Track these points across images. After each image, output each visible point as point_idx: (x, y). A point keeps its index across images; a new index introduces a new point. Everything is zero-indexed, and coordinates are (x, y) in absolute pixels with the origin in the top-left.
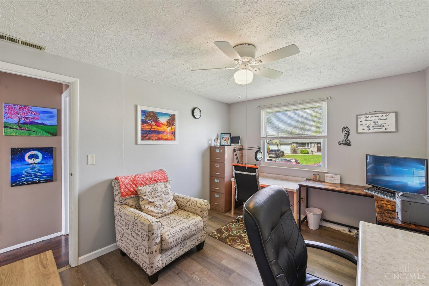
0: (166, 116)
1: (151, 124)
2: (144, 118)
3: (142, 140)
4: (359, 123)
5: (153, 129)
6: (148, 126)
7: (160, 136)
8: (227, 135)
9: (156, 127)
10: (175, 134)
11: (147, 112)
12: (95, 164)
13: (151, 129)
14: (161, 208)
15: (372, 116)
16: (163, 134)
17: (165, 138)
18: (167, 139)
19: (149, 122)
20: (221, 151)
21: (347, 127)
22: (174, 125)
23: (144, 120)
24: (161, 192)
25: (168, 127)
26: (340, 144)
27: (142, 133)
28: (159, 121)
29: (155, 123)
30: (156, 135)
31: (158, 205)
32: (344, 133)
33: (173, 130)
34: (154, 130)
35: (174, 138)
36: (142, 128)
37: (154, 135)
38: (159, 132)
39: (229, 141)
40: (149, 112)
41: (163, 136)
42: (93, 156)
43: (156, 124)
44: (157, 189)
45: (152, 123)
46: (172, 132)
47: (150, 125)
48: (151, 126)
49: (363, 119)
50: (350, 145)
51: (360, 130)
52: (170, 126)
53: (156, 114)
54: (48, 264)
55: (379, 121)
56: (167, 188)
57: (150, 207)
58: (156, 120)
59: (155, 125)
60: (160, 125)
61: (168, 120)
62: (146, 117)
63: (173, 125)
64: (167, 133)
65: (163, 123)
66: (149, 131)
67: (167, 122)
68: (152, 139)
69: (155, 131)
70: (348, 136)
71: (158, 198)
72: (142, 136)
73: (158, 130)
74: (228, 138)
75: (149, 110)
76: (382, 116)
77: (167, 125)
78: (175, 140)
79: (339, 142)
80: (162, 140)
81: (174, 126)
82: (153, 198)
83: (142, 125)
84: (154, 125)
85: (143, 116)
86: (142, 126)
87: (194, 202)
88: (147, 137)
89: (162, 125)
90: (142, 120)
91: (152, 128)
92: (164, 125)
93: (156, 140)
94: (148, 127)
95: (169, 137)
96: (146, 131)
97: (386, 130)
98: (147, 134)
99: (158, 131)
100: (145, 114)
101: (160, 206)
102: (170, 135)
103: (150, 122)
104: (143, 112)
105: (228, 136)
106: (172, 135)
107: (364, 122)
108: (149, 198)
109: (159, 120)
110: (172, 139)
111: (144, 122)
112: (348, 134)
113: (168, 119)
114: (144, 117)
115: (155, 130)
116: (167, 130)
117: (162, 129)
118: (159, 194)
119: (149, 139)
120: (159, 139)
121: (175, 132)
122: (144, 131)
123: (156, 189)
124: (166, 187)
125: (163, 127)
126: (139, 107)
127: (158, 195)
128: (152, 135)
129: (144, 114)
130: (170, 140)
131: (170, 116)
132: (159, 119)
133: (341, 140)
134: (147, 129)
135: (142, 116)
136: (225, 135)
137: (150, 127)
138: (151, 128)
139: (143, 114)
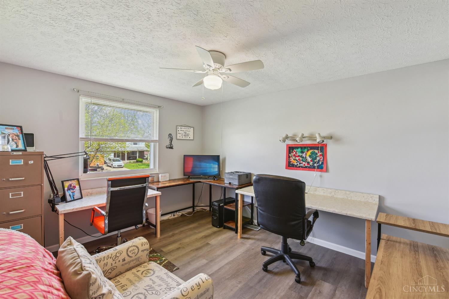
4: (178, 132)
8: (13, 129)
15: (184, 127)
20: (31, 162)
21: (171, 134)
26: (167, 148)
32: (169, 139)
39: (20, 141)
49: (179, 129)
50: (173, 149)
51: (178, 138)
54: (376, 292)
55: (187, 132)
70: (171, 141)
74: (18, 136)
76: (188, 129)
79: (167, 146)
87: (130, 249)
97: (190, 139)
105: (16, 131)
107: (180, 132)
112: (171, 140)
133: (168, 144)
136: (6, 128)
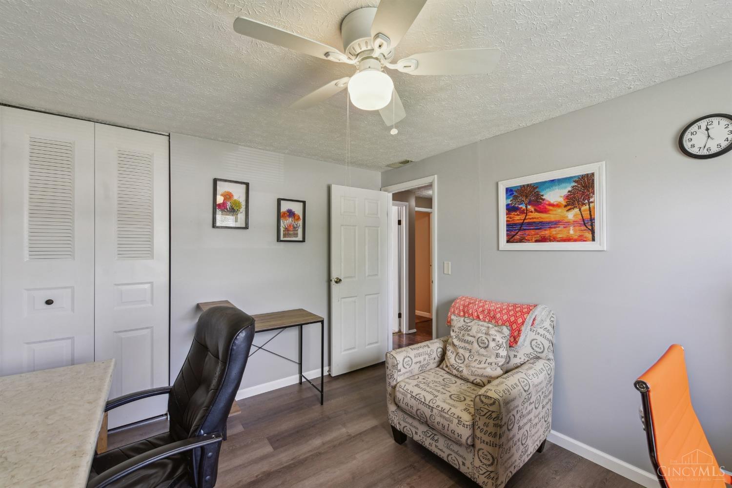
0: (564, 185)
1: (524, 210)
2: (511, 201)
3: (508, 242)
5: (530, 219)
6: (518, 215)
7: (546, 233)
9: (537, 215)
10: (592, 225)
11: (516, 189)
12: (450, 273)
13: (526, 221)
14: (463, 362)
16: (555, 228)
17: (560, 236)
18: (568, 240)
19: (521, 208)
22: (591, 200)
23: (510, 205)
24: (474, 337)
25: (568, 211)
27: (507, 231)
28: (543, 200)
29: (534, 206)
30: (537, 231)
31: (461, 355)
33: (586, 215)
34: (530, 221)
35: (590, 236)
36: (507, 221)
37: (533, 232)
38: (541, 225)
40: (519, 188)
41: (554, 233)
42: (448, 264)
43: (536, 208)
44: (470, 330)
45: (526, 207)
46: (583, 220)
47: (522, 212)
48: (524, 213)
52: (576, 207)
53: (537, 187)
56: (488, 337)
57: (450, 351)
58: (537, 198)
59: (533, 210)
60: (546, 208)
61: (569, 191)
62: (516, 198)
63: (586, 201)
64: (567, 224)
65: (555, 203)
66: (522, 224)
67: (567, 197)
68: (528, 241)
69: (534, 222)
71: (466, 345)
72: (508, 235)
73: (541, 220)
75: (520, 185)
77: (565, 206)
78: (593, 240)
80: (550, 241)
81: (589, 203)
82: (460, 340)
83: (507, 214)
84: (532, 212)
85: (509, 198)
86: (507, 218)
88: (517, 237)
89: (551, 208)
90: (508, 205)
91: (527, 217)
92: (558, 206)
93: (536, 241)
94: (518, 218)
95: (572, 232)
96: (516, 224)
98: (515, 230)
99: (541, 222)
100: (513, 194)
101: (463, 360)
102: (577, 228)
103: (523, 207)
104: (509, 191)
106: (583, 228)
108: (454, 337)
109: (543, 197)
110: (581, 239)
111: (510, 209)
113: (570, 189)
114: (511, 199)
115: (535, 220)
116: (567, 217)
117: (552, 216)
118: (470, 339)
119: (521, 241)
120: (544, 240)
121: (592, 220)
122: (510, 226)
123: (469, 328)
124: (487, 334)
125: (555, 212)
126: (500, 184)
127: (467, 339)
128: (527, 232)
129: (511, 195)
130: (575, 240)
131: (575, 182)
132: (542, 195)
134: (518, 222)
135: (507, 198)
137: (522, 217)
138: (525, 219)
139: (509, 194)
